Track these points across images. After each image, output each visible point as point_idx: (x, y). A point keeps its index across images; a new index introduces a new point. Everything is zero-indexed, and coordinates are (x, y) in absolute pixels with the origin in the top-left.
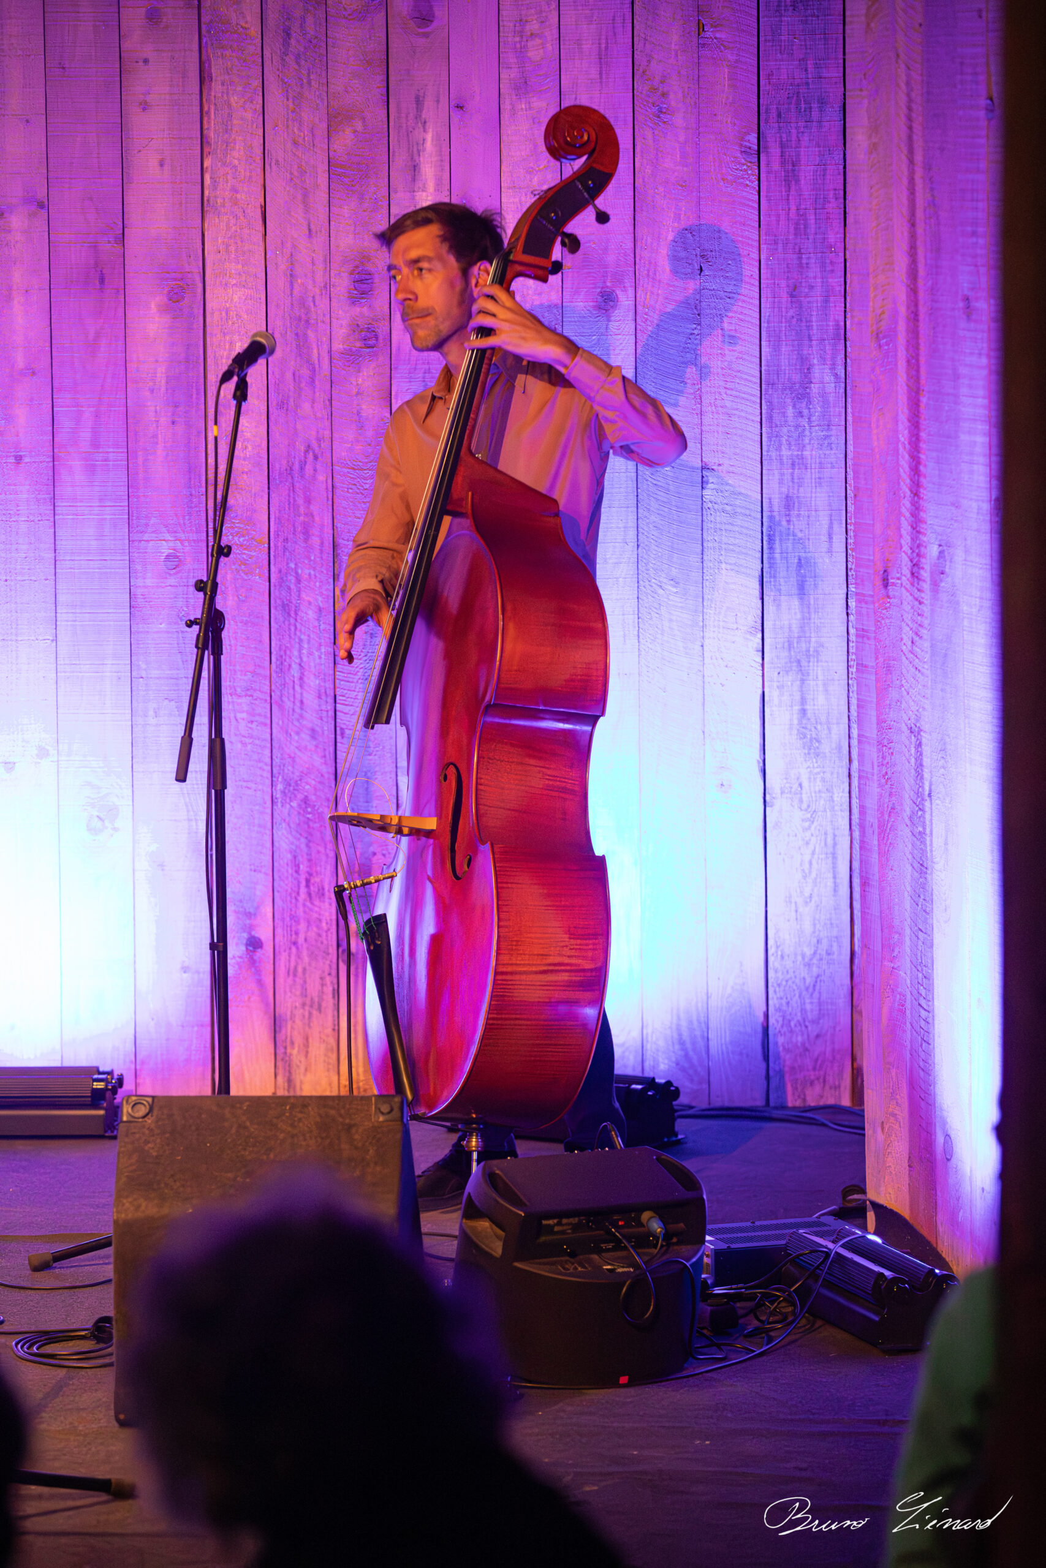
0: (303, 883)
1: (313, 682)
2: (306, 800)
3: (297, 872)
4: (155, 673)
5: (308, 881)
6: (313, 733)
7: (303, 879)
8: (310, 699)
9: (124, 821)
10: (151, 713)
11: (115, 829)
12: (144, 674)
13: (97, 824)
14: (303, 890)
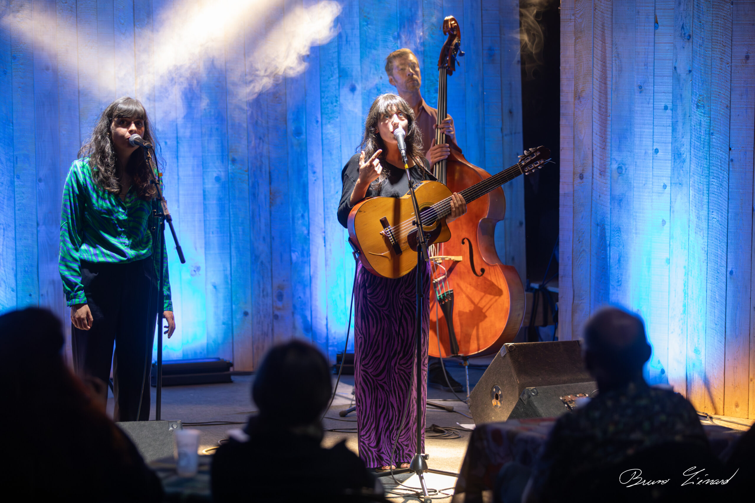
0: (261, 292)
1: (263, 221)
2: (262, 263)
3: (260, 287)
4: (212, 218)
5: (263, 291)
6: (264, 238)
7: (261, 289)
8: (263, 227)
9: (202, 272)
10: (211, 233)
11: (200, 274)
12: (208, 219)
13: (194, 273)
14: (261, 294)
